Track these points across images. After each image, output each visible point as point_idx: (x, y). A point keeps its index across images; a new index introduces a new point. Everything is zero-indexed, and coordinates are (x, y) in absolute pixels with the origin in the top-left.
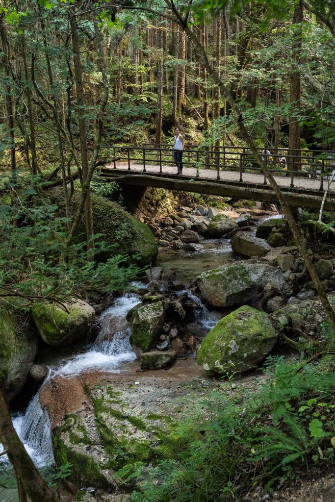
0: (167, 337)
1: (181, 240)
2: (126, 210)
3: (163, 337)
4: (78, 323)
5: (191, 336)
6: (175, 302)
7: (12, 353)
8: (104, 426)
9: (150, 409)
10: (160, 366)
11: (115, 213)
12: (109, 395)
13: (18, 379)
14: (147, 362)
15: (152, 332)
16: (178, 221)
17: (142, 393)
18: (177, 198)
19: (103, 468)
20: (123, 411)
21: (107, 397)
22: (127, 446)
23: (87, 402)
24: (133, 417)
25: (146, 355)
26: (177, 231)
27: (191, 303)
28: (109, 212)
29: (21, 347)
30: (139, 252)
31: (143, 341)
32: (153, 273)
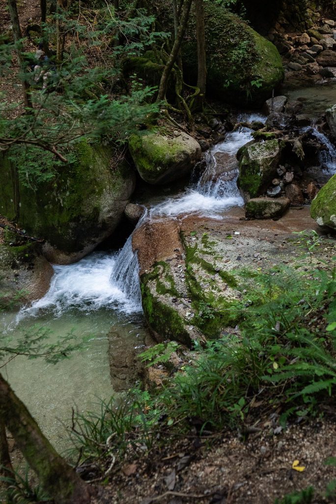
0: (281, 181)
1: (318, 62)
2: (249, 24)
3: (276, 181)
4: (178, 160)
5: (311, 181)
6: (294, 140)
7: (104, 190)
8: (193, 279)
9: (245, 265)
10: (268, 215)
11: (234, 29)
12: (203, 244)
13: (110, 217)
14: (252, 209)
15: (262, 175)
16: (317, 38)
17: (240, 246)
18: (320, 8)
19: (187, 324)
20: (215, 265)
21: (201, 246)
22: (214, 304)
23: (180, 249)
24: (225, 272)
25: (253, 202)
26: (313, 51)
27: (315, 143)
28: (227, 27)
29: (115, 183)
30: (260, 77)
31: (251, 185)
32: (274, 103)
